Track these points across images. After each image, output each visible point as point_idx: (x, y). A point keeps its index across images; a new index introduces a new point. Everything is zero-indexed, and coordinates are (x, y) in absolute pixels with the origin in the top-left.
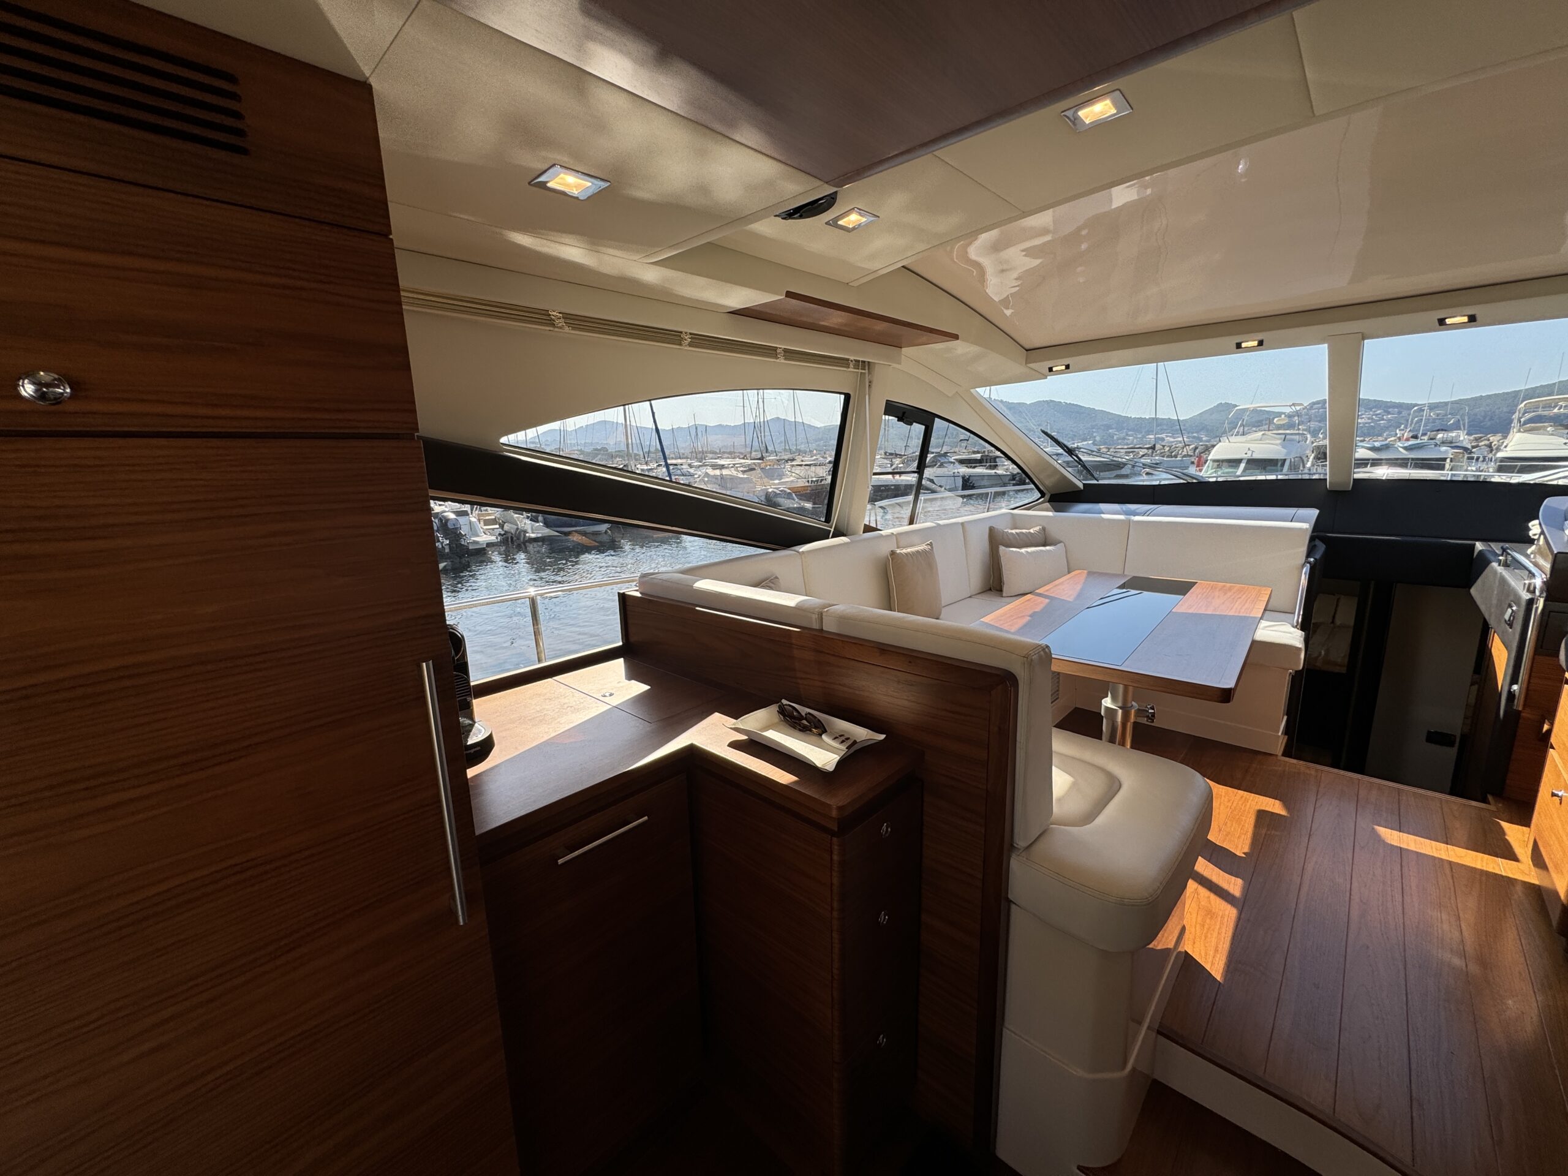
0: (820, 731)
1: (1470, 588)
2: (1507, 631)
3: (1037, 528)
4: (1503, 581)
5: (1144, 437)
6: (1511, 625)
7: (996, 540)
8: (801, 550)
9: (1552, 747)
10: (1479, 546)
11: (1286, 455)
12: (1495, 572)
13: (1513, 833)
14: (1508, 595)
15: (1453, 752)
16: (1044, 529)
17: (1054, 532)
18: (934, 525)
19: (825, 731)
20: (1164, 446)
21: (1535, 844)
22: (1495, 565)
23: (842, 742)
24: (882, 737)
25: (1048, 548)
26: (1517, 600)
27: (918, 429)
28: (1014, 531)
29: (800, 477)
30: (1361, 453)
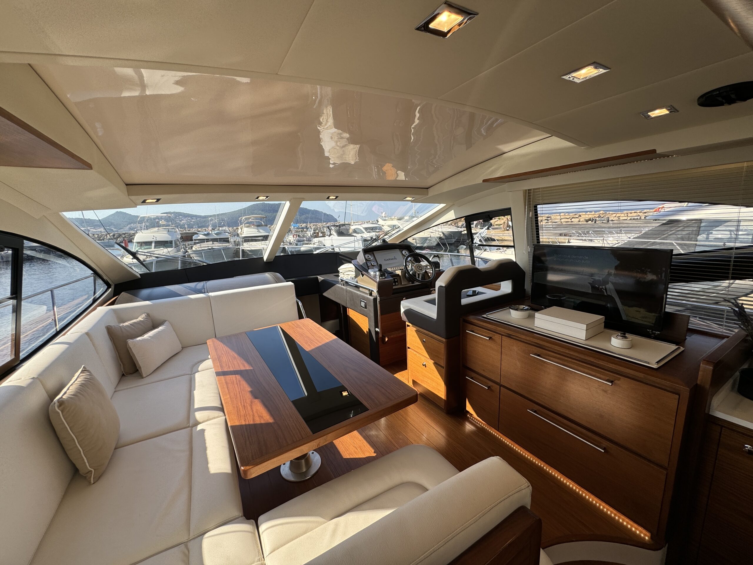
1: (325, 295)
2: (364, 312)
3: (144, 316)
4: (350, 291)
6: (365, 308)
9: (409, 348)
10: (320, 278)
12: (342, 288)
14: (357, 297)
22: (339, 285)
26: (365, 299)
28: (126, 324)
30: (201, 237)
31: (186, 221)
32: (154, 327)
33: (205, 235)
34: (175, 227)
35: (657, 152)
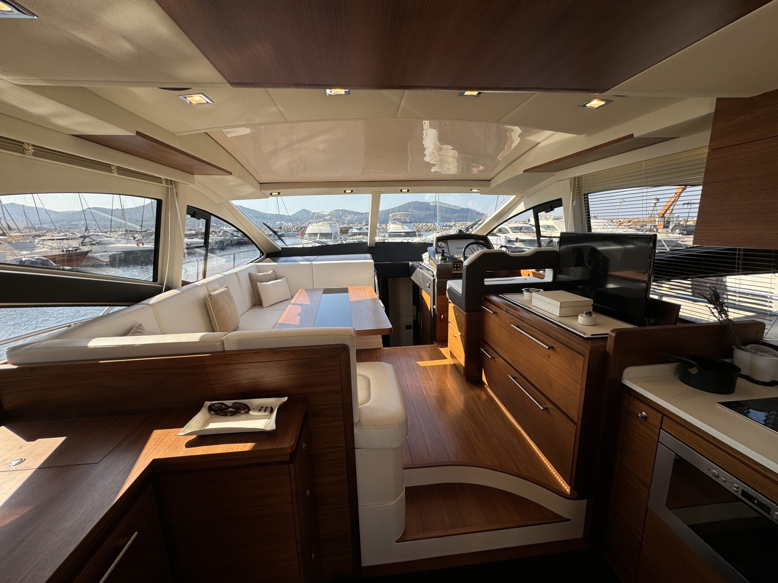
0: (247, 410)
1: (410, 277)
2: (429, 290)
3: (271, 271)
4: (423, 274)
5: (274, 223)
6: (429, 287)
7: (253, 281)
8: (151, 303)
9: (449, 322)
10: (410, 263)
11: (332, 231)
12: (419, 272)
13: (443, 350)
14: (426, 279)
15: (412, 330)
16: (274, 271)
17: (280, 273)
18: (223, 275)
19: (249, 410)
20: (285, 227)
21: (451, 352)
22: (418, 269)
23: (265, 411)
24: (286, 399)
25: (279, 280)
26: (430, 280)
27: (202, 222)
28: (261, 274)
29: (53, 248)
30: (355, 231)
31: (351, 217)
32: (276, 279)
33: (357, 229)
34: (336, 222)
35: (634, 136)
